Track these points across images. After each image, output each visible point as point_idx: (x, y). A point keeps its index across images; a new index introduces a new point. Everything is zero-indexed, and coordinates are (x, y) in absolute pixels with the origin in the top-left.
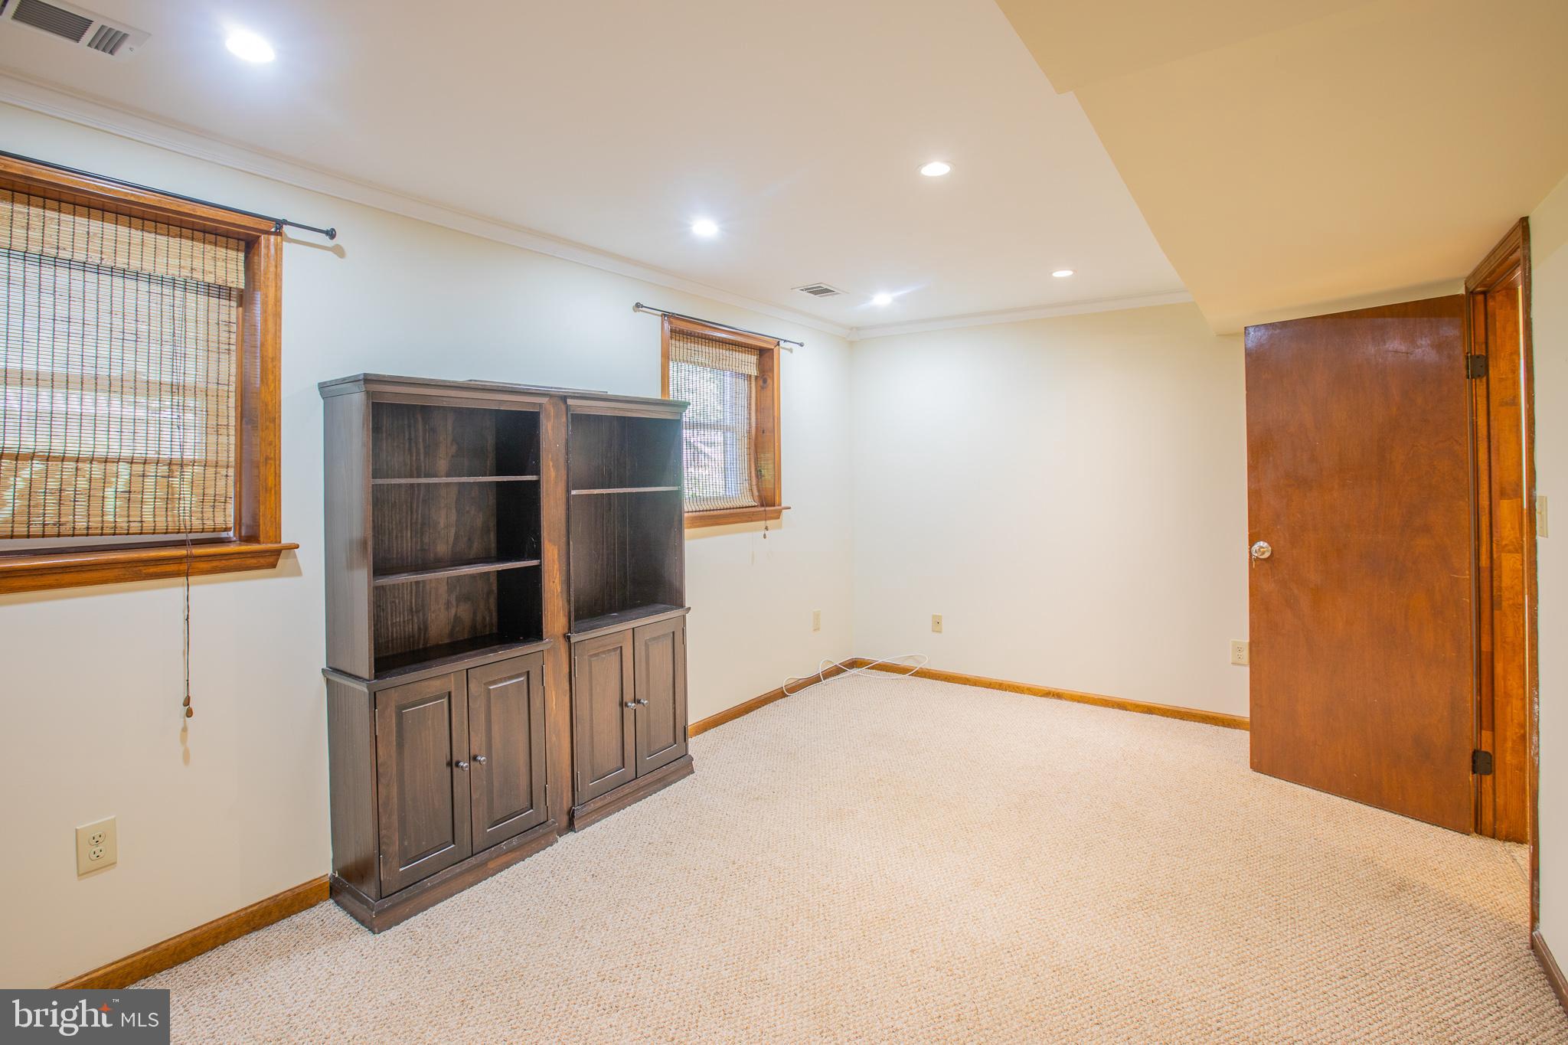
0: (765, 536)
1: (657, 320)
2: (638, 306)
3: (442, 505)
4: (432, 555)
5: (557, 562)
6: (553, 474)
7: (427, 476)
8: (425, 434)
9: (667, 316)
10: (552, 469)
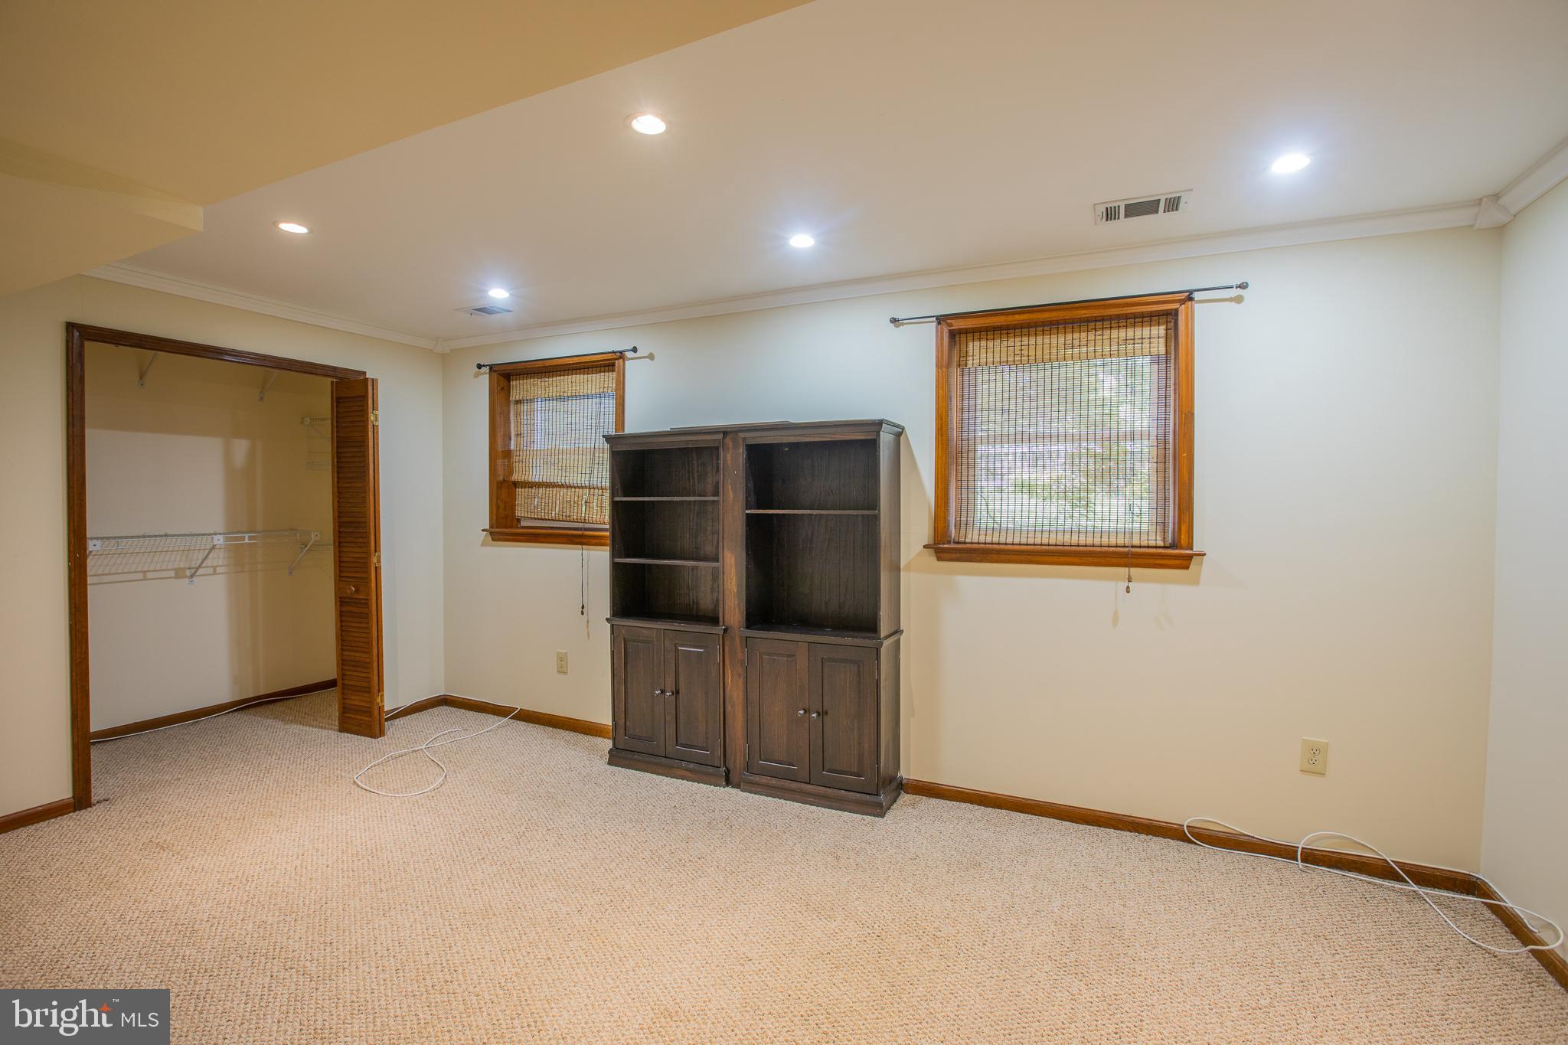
0: (1128, 590)
1: (931, 328)
2: (894, 321)
3: (709, 517)
4: (702, 552)
5: (733, 568)
6: (731, 495)
7: (699, 495)
8: (698, 467)
9: (941, 319)
10: (730, 492)
